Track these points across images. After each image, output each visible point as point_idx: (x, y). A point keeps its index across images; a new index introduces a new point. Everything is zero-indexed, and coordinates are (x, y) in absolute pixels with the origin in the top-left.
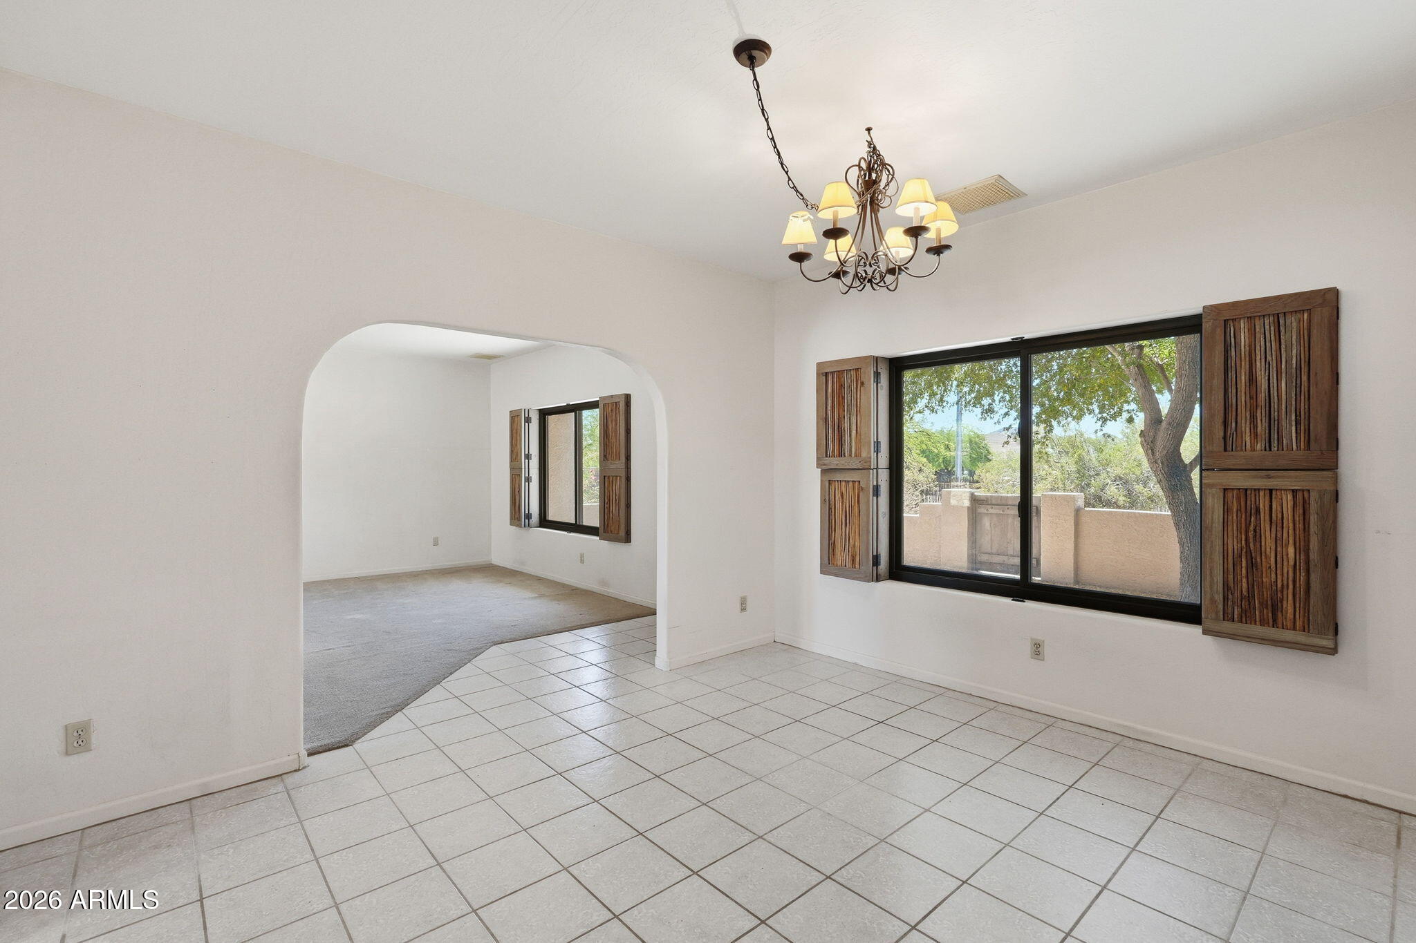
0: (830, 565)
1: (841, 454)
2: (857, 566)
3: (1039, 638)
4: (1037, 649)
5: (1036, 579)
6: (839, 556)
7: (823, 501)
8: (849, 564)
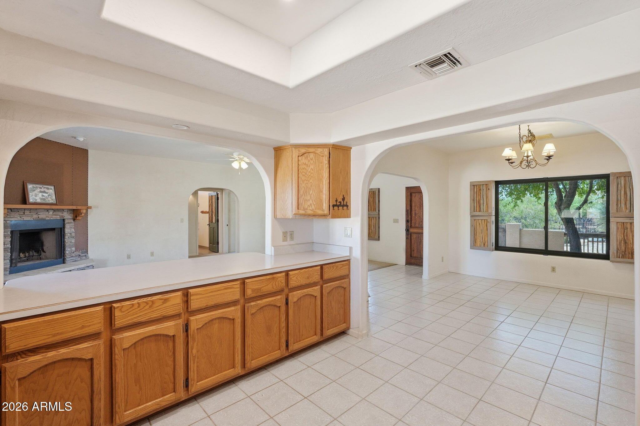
0: (474, 245)
1: (480, 211)
2: (486, 246)
3: (553, 266)
4: (553, 269)
5: (549, 249)
6: (478, 243)
7: (471, 226)
8: (482, 245)
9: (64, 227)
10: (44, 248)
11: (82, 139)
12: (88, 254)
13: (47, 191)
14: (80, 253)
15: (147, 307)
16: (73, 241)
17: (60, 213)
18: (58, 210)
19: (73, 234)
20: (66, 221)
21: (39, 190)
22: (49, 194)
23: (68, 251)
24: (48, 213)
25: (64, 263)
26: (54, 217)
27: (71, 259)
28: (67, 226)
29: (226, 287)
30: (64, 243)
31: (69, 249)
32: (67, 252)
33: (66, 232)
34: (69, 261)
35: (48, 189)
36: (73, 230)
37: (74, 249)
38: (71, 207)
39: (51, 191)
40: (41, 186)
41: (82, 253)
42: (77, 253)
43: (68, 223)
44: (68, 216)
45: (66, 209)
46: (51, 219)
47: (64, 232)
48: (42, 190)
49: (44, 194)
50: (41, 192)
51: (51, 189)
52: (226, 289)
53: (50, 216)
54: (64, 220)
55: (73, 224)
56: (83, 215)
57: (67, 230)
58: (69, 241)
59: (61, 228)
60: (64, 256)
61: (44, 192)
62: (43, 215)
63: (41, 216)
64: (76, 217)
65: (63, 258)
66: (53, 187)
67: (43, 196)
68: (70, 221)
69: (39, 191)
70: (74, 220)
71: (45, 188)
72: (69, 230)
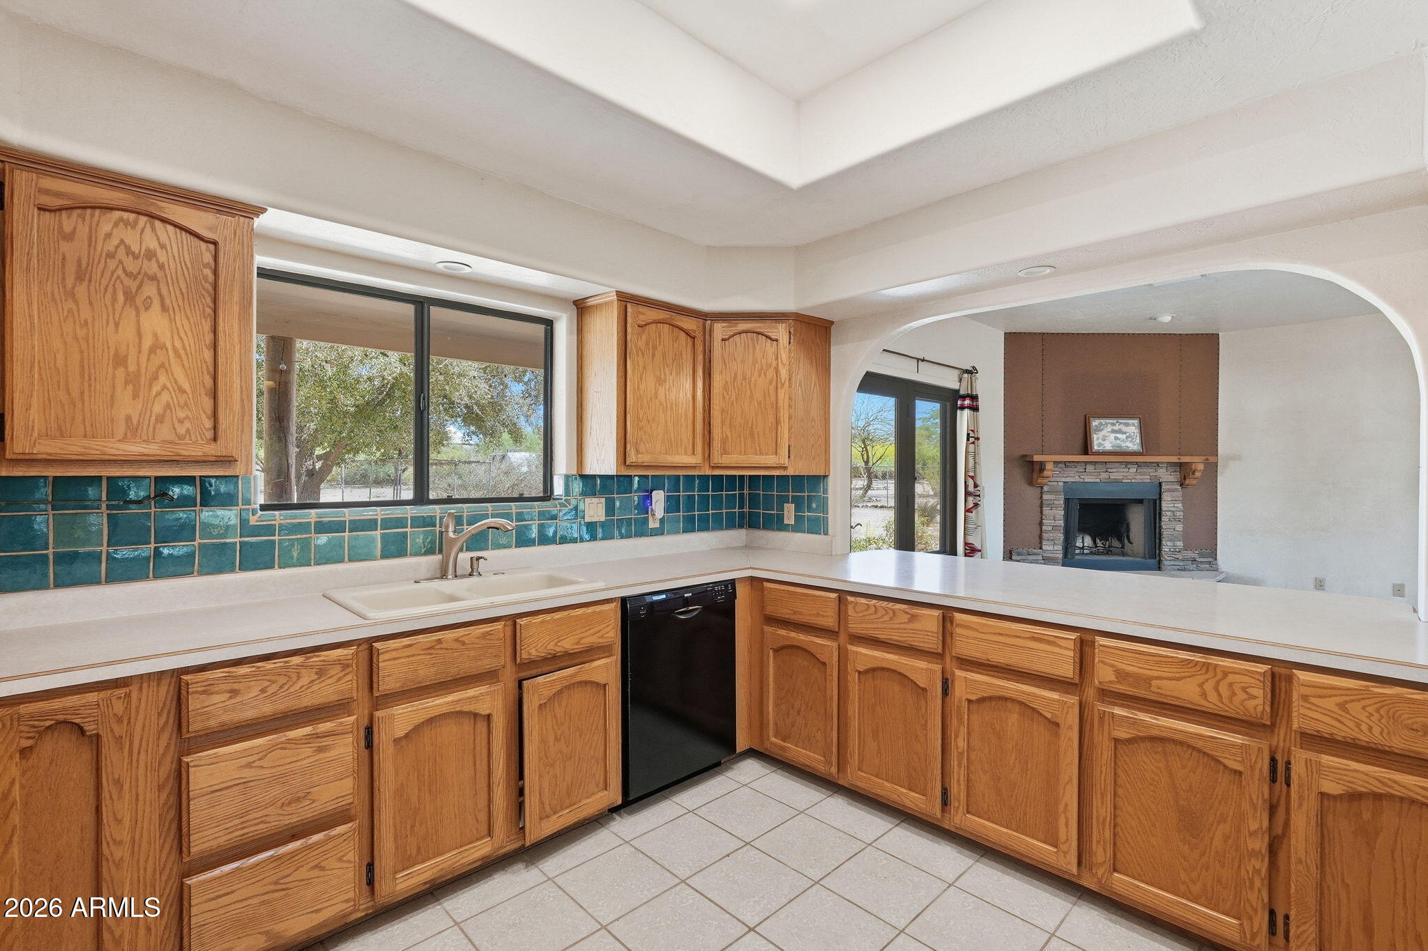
9: (1160, 499)
10: (1131, 534)
11: (1167, 319)
12: (1216, 559)
13: (1124, 429)
14: (1196, 556)
15: (886, 618)
16: (1179, 527)
17: (1151, 471)
18: (1146, 464)
19: (1178, 513)
20: (1164, 487)
21: (1110, 428)
22: (1128, 434)
23: (1167, 546)
24: (1126, 470)
25: (1159, 569)
26: (1139, 478)
27: (1173, 563)
28: (1166, 497)
29: (1036, 636)
30: (1160, 530)
31: (1169, 543)
32: (1165, 549)
33: (1164, 509)
34: (1169, 568)
35: (1127, 425)
36: (1180, 505)
37: (1180, 544)
38: (1174, 459)
39: (1134, 428)
40: (1115, 421)
41: (1201, 555)
42: (1190, 554)
43: (1169, 490)
44: (1167, 476)
45: (1162, 463)
46: (1133, 481)
47: (1160, 509)
48: (1116, 428)
49: (1119, 436)
50: (1113, 431)
51: (1133, 425)
52: (1034, 639)
53: (1130, 478)
54: (1160, 484)
55: (1180, 494)
56: (1198, 474)
57: (1166, 505)
58: (1172, 527)
59: (1155, 500)
60: (1159, 555)
61: (1120, 431)
62: (1118, 474)
63: (1113, 476)
64: (1185, 479)
65: (1158, 559)
66: (1136, 422)
67: (1116, 438)
68: (1174, 487)
69: (1110, 430)
70: (1181, 485)
71: (1121, 423)
72: (1171, 504)
